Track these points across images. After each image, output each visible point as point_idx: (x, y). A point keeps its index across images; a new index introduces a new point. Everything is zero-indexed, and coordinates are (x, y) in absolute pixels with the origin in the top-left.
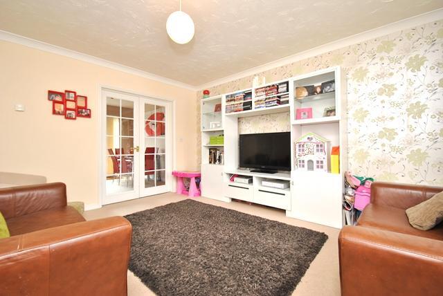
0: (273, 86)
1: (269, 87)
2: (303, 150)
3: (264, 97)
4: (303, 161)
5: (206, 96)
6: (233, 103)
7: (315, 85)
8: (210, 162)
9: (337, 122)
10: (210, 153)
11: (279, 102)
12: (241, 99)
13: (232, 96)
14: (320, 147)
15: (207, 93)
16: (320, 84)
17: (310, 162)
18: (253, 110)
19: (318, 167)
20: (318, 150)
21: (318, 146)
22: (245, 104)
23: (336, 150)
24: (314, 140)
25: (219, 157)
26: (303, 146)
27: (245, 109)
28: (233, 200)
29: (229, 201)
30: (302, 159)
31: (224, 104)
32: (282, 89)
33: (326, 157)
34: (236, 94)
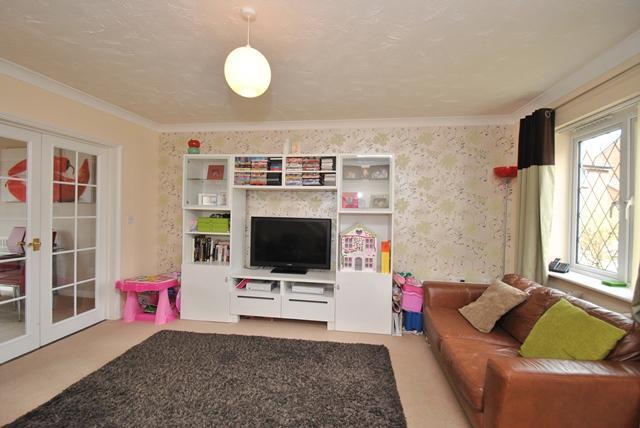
0: (314, 158)
1: (308, 158)
2: (351, 246)
3: (301, 171)
4: (350, 259)
5: (194, 150)
6: (248, 170)
7: (363, 166)
8: (197, 259)
9: (389, 215)
10: (197, 244)
11: (322, 182)
12: (262, 167)
13: (246, 159)
14: (370, 242)
15: (194, 144)
16: (368, 166)
17: (359, 259)
18: (284, 186)
19: (367, 265)
20: (367, 246)
21: (367, 240)
22: (269, 176)
23: (386, 246)
24: (363, 234)
25: (214, 250)
26: (351, 240)
27: (269, 184)
28: (242, 317)
29: (236, 320)
30: (349, 255)
31: (231, 170)
32: (327, 165)
33: (375, 254)
34: (255, 158)
